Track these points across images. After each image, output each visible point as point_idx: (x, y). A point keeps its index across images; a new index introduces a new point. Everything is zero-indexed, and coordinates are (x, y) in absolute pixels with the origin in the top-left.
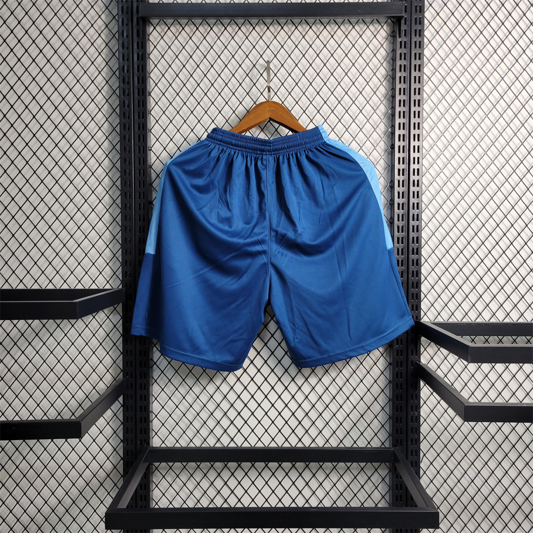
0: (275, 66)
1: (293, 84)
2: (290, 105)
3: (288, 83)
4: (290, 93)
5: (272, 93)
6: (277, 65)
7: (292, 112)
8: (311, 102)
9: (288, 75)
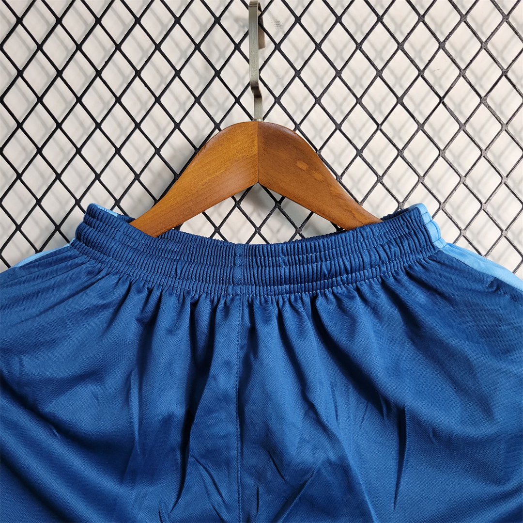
0: (278, 24)
1: (326, 73)
2: (318, 132)
3: (314, 72)
4: (318, 101)
5: (268, 100)
6: (282, 21)
7: (324, 153)
8: (379, 126)
9: (313, 46)
